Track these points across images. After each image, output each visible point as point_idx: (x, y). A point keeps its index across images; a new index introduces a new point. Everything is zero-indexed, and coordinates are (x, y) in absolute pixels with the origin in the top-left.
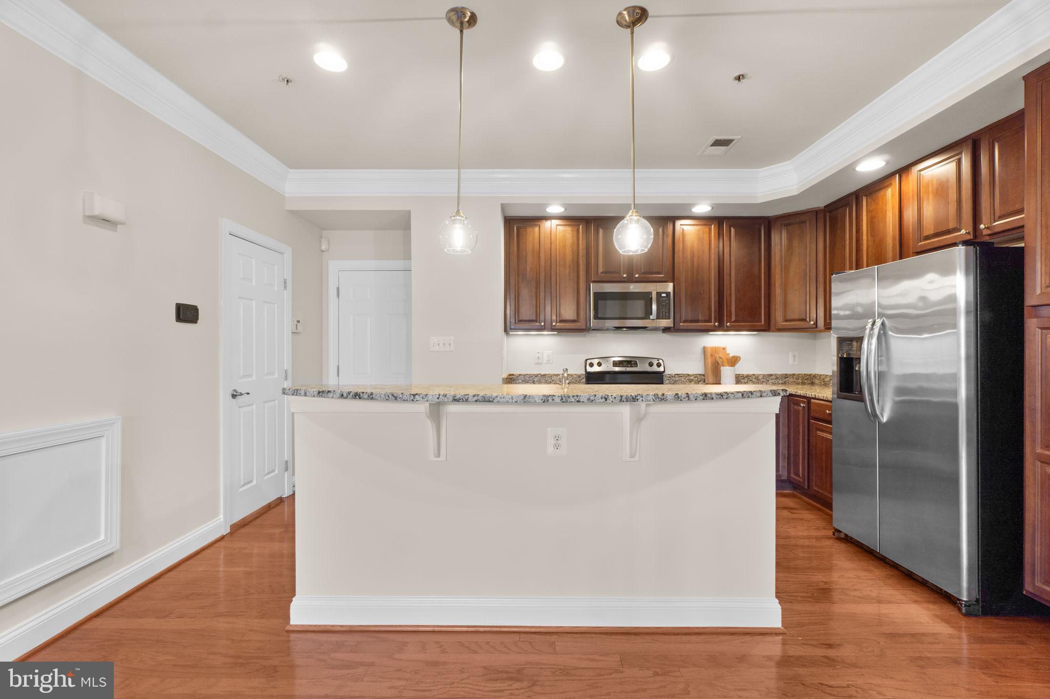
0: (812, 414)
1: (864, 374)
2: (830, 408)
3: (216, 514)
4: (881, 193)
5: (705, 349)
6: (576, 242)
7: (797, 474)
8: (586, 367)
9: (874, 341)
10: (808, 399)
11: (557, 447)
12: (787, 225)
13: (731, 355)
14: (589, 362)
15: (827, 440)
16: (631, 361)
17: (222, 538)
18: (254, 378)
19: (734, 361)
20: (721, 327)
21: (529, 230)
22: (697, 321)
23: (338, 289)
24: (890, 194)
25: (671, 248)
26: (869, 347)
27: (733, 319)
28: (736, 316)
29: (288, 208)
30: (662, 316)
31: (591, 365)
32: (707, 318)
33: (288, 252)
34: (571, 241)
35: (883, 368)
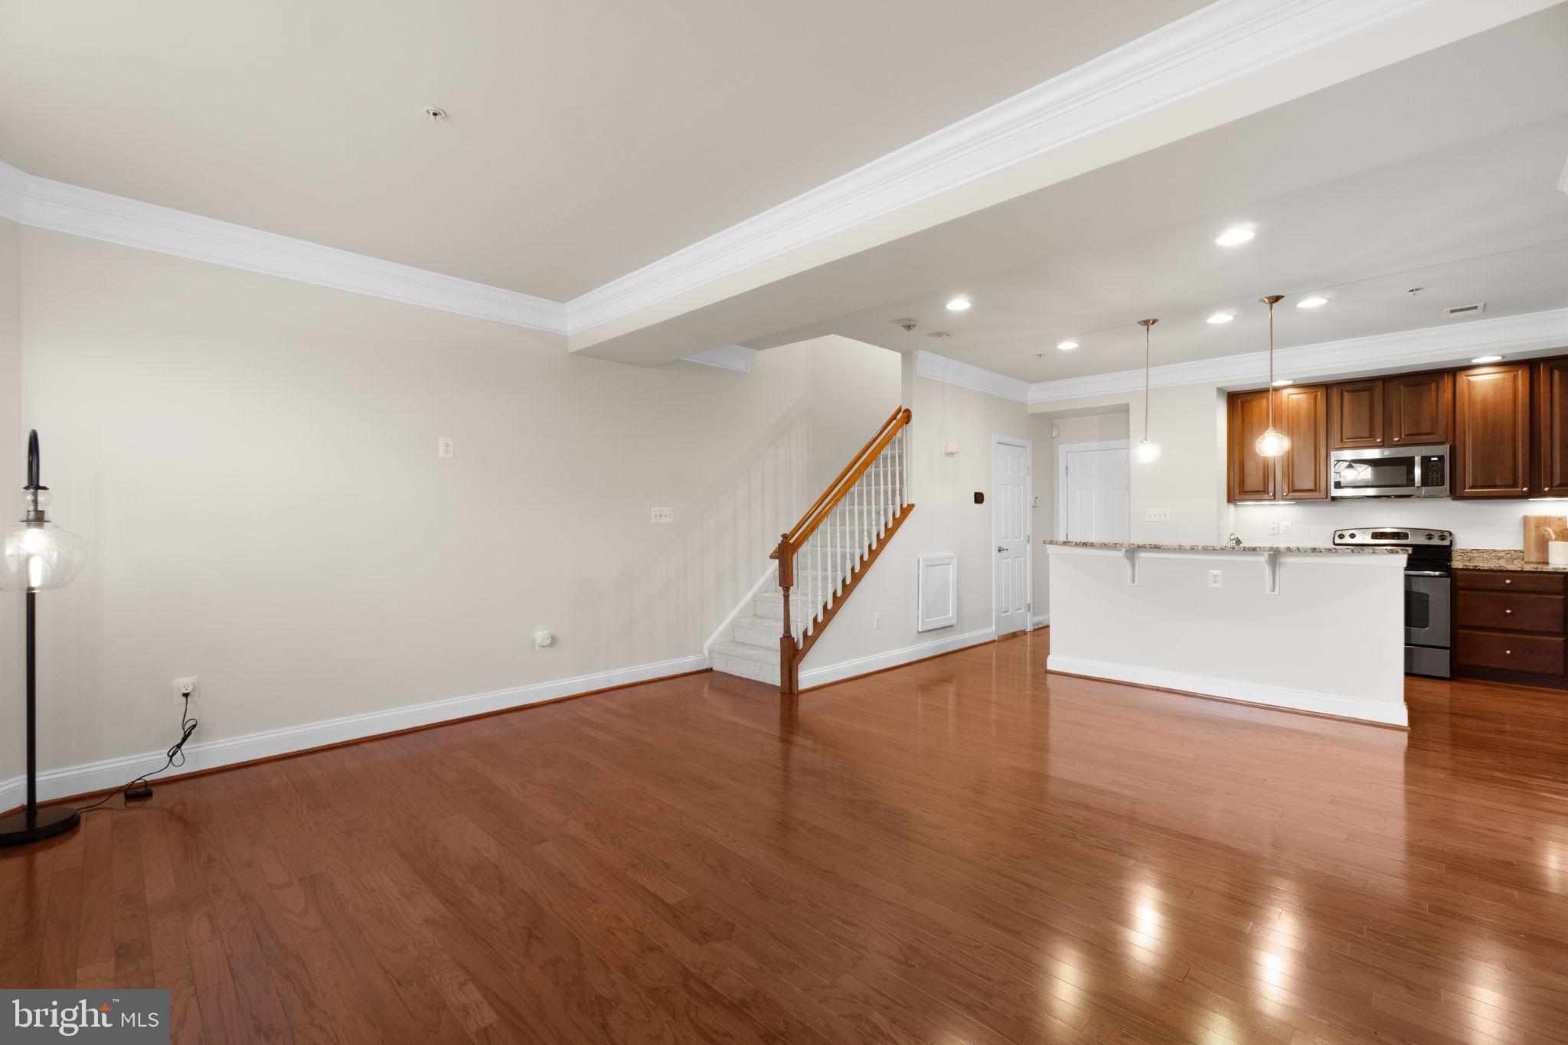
3: (990, 626)
5: (1526, 519)
6: (1313, 410)
8: (1334, 538)
11: (1215, 582)
14: (1338, 533)
16: (1399, 533)
17: (994, 641)
18: (1009, 540)
21: (1255, 403)
22: (1493, 486)
23: (1067, 468)
25: (1450, 405)
27: (1557, 482)
28: (1562, 478)
29: (1029, 412)
30: (1432, 483)
31: (1341, 537)
32: (1510, 482)
33: (1029, 444)
34: (1306, 409)
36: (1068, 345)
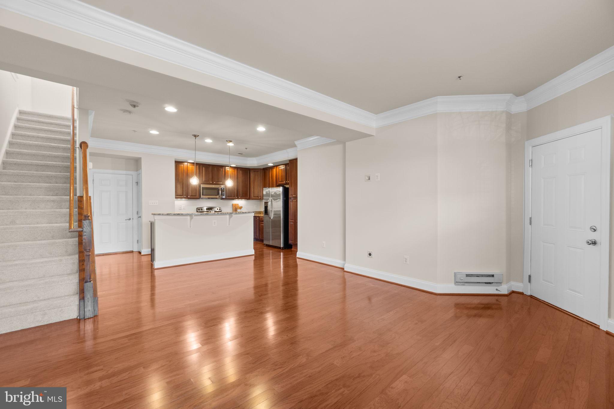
0: (260, 220)
1: (269, 210)
2: (263, 218)
4: (273, 169)
5: (233, 204)
6: (196, 171)
7: (256, 236)
9: (270, 202)
10: (259, 217)
11: (215, 224)
12: (254, 171)
13: (240, 206)
14: (198, 209)
15: (263, 225)
16: (211, 208)
19: (241, 208)
20: (238, 198)
22: (232, 197)
24: (275, 170)
25: (224, 175)
26: (269, 204)
27: (241, 196)
28: (242, 195)
31: (199, 210)
32: (234, 196)
35: (272, 209)
36: (154, 132)
